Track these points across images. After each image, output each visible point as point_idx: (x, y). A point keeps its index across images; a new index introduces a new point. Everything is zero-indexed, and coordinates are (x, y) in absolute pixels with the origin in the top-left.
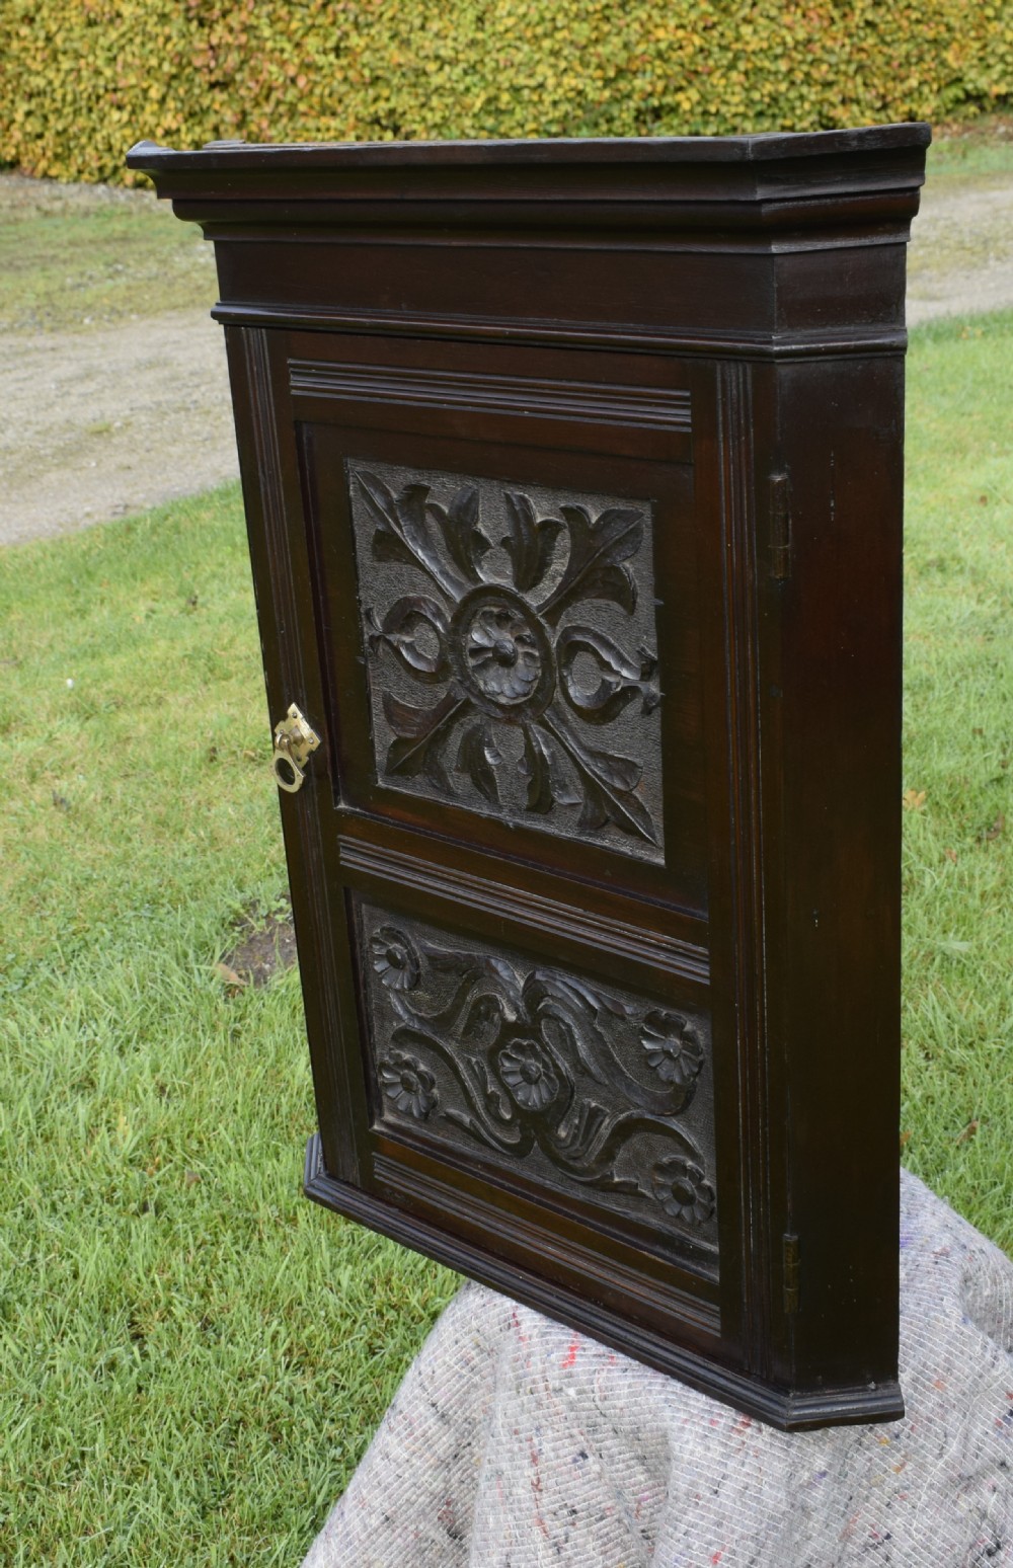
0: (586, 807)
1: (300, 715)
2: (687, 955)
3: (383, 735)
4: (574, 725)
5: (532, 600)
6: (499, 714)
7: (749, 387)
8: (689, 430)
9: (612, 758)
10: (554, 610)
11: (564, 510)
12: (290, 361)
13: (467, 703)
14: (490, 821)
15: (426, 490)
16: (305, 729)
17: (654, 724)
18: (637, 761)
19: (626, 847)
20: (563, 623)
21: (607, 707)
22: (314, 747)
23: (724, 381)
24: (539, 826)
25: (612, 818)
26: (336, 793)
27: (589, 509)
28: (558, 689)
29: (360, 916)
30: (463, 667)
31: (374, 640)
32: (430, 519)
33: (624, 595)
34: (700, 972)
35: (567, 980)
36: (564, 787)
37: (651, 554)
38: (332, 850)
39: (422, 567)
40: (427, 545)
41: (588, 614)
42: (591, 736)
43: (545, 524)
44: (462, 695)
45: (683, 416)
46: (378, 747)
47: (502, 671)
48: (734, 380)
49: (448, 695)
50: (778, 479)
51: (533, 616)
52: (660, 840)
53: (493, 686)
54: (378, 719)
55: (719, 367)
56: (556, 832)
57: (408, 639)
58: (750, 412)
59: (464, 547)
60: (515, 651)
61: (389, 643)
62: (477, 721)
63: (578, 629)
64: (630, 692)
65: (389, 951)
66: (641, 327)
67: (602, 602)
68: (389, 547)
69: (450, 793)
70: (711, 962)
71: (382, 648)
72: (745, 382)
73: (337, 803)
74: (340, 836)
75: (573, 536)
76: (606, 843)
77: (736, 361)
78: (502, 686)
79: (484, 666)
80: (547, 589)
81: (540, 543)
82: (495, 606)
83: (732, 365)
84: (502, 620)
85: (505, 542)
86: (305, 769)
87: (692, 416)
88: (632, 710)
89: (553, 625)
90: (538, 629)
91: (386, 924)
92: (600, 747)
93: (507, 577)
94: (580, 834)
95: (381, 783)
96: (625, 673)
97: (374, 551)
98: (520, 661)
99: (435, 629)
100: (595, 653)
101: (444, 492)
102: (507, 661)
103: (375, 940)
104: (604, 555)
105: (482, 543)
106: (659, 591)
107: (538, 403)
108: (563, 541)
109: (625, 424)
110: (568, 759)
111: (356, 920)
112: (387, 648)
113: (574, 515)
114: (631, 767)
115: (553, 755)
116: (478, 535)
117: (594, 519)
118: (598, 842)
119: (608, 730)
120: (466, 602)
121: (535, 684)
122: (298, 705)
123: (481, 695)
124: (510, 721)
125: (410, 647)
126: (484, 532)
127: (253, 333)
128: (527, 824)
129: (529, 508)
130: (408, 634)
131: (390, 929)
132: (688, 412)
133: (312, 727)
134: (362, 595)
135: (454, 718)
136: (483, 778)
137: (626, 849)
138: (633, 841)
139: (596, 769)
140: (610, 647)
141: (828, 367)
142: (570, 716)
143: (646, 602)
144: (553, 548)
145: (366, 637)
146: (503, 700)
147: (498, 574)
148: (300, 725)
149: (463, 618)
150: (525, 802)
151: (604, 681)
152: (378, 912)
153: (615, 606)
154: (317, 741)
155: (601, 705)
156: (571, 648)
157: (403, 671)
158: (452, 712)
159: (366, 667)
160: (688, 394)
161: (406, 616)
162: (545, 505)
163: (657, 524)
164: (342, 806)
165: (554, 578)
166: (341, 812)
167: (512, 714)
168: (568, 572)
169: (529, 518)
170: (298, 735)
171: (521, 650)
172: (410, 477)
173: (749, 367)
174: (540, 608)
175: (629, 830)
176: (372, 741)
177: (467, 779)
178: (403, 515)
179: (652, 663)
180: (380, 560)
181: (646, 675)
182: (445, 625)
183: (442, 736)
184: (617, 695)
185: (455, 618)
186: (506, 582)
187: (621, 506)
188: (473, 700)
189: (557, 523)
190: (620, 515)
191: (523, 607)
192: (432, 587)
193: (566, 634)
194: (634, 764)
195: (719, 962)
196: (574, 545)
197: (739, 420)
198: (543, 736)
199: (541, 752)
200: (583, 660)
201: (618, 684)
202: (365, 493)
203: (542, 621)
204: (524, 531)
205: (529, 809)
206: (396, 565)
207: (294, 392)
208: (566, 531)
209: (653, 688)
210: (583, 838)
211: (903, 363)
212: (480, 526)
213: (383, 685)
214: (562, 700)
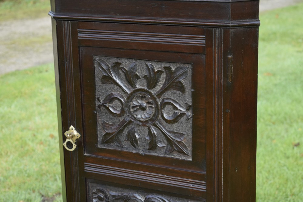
0: (167, 147)
1: (74, 129)
2: (199, 184)
3: (101, 133)
4: (164, 125)
5: (153, 92)
6: (141, 124)
7: (222, 34)
8: (205, 45)
9: (176, 133)
10: (159, 95)
11: (164, 67)
12: (78, 30)
13: (131, 122)
14: (136, 154)
15: (120, 64)
16: (75, 133)
17: (190, 123)
18: (184, 133)
19: (179, 157)
20: (162, 97)
21: (176, 119)
22: (78, 138)
23: (215, 33)
24: (152, 153)
25: (176, 149)
26: (84, 151)
27: (172, 67)
28: (160, 115)
29: (89, 186)
30: (130, 111)
31: (99, 106)
32: (120, 72)
33: (182, 89)
34: (203, 188)
35: (159, 196)
36: (161, 142)
37: (190, 78)
38: (82, 167)
39: (117, 84)
40: (120, 78)
41: (171, 95)
42: (170, 127)
43: (158, 71)
44: (128, 119)
45: (203, 42)
46: (99, 136)
47: (142, 112)
48: (218, 33)
49: (124, 120)
50: (230, 57)
51: (153, 96)
52: (190, 154)
53: (139, 116)
54: (99, 128)
55: (214, 29)
56: (157, 155)
57: (111, 105)
58: (222, 41)
59: (131, 78)
60: (146, 106)
61: (105, 106)
62: (133, 126)
63: (167, 99)
64: (183, 114)
65: (98, 196)
66: (192, 20)
67: (175, 91)
68: (107, 79)
69: (123, 148)
70: (206, 185)
71: (102, 108)
72: (221, 33)
73: (84, 154)
74: (85, 163)
75: (167, 74)
76: (173, 157)
77: (218, 28)
78: (140, 116)
79: (136, 111)
80: (158, 88)
81: (157, 76)
82: (141, 94)
83: (218, 29)
84: (143, 98)
85: (145, 77)
86: (75, 143)
87: (206, 42)
88: (182, 119)
89: (159, 98)
90: (155, 99)
91: (98, 188)
92: (173, 130)
93: (145, 86)
94: (165, 155)
95: (99, 147)
96: (181, 109)
97: (102, 81)
98: (147, 109)
99: (121, 101)
100: (172, 105)
101: (127, 64)
102: (144, 109)
103: (94, 193)
104: (177, 79)
105: (137, 77)
106: (193, 87)
107: (159, 39)
108: (164, 76)
109: (186, 44)
110: (162, 134)
111: (87, 188)
112: (104, 108)
113: (168, 69)
114: (182, 135)
115: (157, 133)
116: (137, 75)
117: (173, 69)
118: (171, 156)
119: (175, 125)
120: (131, 94)
121: (152, 115)
122: (73, 126)
123: (135, 119)
124: (144, 125)
125: (112, 107)
126: (138, 74)
127: (66, 22)
128: (148, 153)
129: (153, 67)
130: (111, 104)
131: (99, 189)
132: (204, 41)
133: (78, 132)
134: (96, 93)
135: (126, 126)
136: (133, 141)
137: (179, 158)
138: (182, 155)
139: (171, 136)
140: (177, 103)
141: (242, 29)
142: (163, 122)
143: (189, 91)
144: (160, 78)
145: (97, 105)
146: (142, 120)
147: (141, 85)
148: (73, 131)
149: (130, 98)
150: (148, 148)
151: (174, 112)
152: (95, 185)
153: (179, 92)
154: (80, 136)
155: (173, 118)
156: (164, 104)
157: (109, 114)
158: (124, 125)
159: (96, 113)
160: (204, 36)
161: (111, 99)
162: (158, 66)
163: (193, 70)
164: (85, 154)
165: (160, 86)
166: (86, 156)
167: (145, 123)
168: (165, 84)
169: (153, 70)
170: (73, 134)
171: (148, 106)
172: (116, 60)
173: (222, 30)
174: (155, 94)
175: (181, 152)
176: (97, 135)
177: (129, 143)
178: (112, 71)
179: (190, 106)
180: (103, 84)
181: (188, 110)
182: (124, 100)
183: (121, 132)
184: (179, 116)
185: (128, 98)
186: (145, 88)
187: (182, 65)
188: (133, 120)
189: (162, 71)
190: (181, 68)
191: (150, 94)
192: (120, 90)
193: (163, 100)
194: (183, 134)
195: (209, 185)
196: (167, 77)
197: (219, 43)
198: (154, 128)
199: (154, 133)
200: (168, 107)
201: (179, 113)
202: (100, 65)
203: (156, 97)
204: (152, 73)
205: (149, 149)
206: (108, 85)
207: (79, 38)
208: (165, 73)
209: (190, 113)
210: (166, 156)
211: (258, 28)
212: (137, 73)
213: (102, 118)
214: (161, 118)
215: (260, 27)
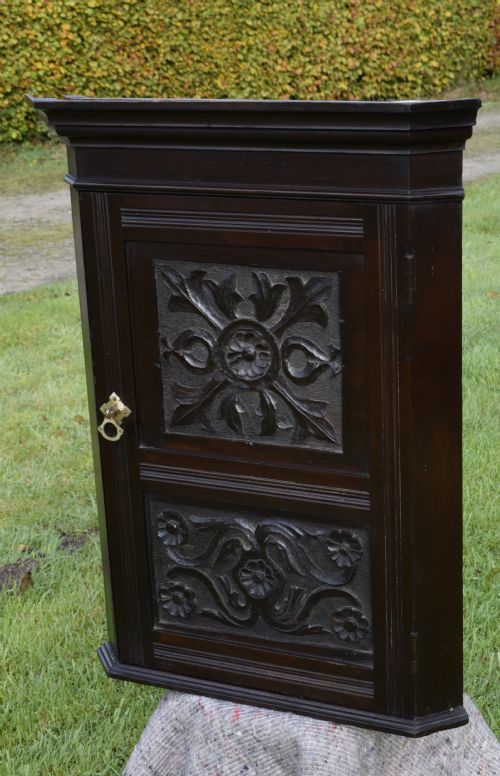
0: (296, 429)
1: (118, 398)
2: (357, 497)
3: (170, 406)
4: (291, 387)
5: (266, 325)
6: (245, 386)
7: (394, 215)
8: (362, 236)
9: (313, 402)
10: (280, 330)
11: (288, 279)
12: (122, 209)
13: (226, 383)
14: (237, 443)
15: (204, 273)
16: (121, 406)
17: (338, 383)
18: (327, 402)
19: (320, 447)
20: (285, 336)
21: (312, 375)
22: (127, 415)
23: (381, 213)
24: (268, 442)
25: (313, 432)
26: (139, 440)
27: (302, 278)
28: (281, 370)
29: (149, 508)
30: (224, 363)
31: (166, 355)
32: (205, 288)
33: (321, 318)
34: (364, 504)
35: (282, 522)
36: (283, 420)
37: (337, 298)
38: (135, 471)
39: (199, 312)
40: (204, 301)
41: (301, 330)
42: (300, 391)
43: (276, 287)
44: (221, 378)
45: (359, 230)
46: (166, 412)
47: (246, 364)
48: (387, 212)
49: (213, 379)
50: (410, 257)
51: (268, 333)
52: (339, 440)
53: (242, 372)
54: (167, 396)
55: (378, 206)
56: (278, 444)
57: (188, 352)
58: (395, 227)
59: (224, 301)
60: (255, 353)
61: (177, 355)
62: (231, 391)
63: (295, 338)
64: (324, 366)
65: (167, 526)
66: (336, 188)
67: (308, 324)
68: (181, 304)
69: (213, 432)
70: (370, 498)
71: (172, 357)
72: (392, 213)
73: (139, 445)
74: (141, 464)
75: (292, 292)
76: (308, 447)
77: (388, 203)
78: (244, 371)
79: (236, 362)
80: (276, 319)
81: (274, 296)
82: (244, 330)
83: (386, 205)
84: (248, 337)
85: (252, 297)
86: (121, 426)
87: (364, 230)
88: (323, 377)
89: (279, 337)
90: (270, 339)
91: (167, 510)
92: (305, 397)
93: (252, 315)
94: (292, 443)
95: (167, 431)
96: (322, 357)
97: (169, 307)
98: (258, 358)
99: (207, 344)
100: (304, 349)
101: (217, 274)
102: (250, 358)
103: (160, 520)
104: (311, 300)
105: (238, 298)
106: (342, 315)
107: (276, 226)
108: (287, 295)
109: (328, 235)
110: (286, 405)
111: (147, 510)
112: (175, 358)
113: (294, 282)
114: (323, 405)
115: (277, 404)
116: (236, 295)
117: (305, 283)
118: (303, 447)
119: (310, 388)
120: (227, 330)
121: (267, 370)
122: (116, 393)
123: (235, 377)
124: (252, 389)
125: (190, 356)
126: (239, 293)
127: (99, 195)
128: (261, 442)
129: (267, 279)
130: (188, 349)
131: (168, 513)
132: (361, 228)
133: (125, 404)
134: (160, 330)
135: (217, 391)
136: (233, 420)
138: (324, 443)
139: (303, 408)
140: (312, 345)
141: (430, 205)
142: (288, 382)
143: (334, 322)
144: (280, 298)
145: (161, 353)
146: (247, 379)
147: (245, 314)
148: (117, 403)
149: (224, 337)
150: (259, 431)
151: (308, 363)
152: (161, 504)
153: (316, 325)
154: (129, 411)
155: (307, 375)
156: (289, 349)
157: (185, 370)
158: (215, 389)
159: (161, 369)
160: (362, 220)
161: (188, 340)
162: (276, 277)
163: (342, 283)
164: (141, 447)
165: (280, 314)
166: (142, 450)
167: (253, 385)
168: (289, 310)
169: (267, 284)
170: (117, 409)
171: (258, 352)
172: (195, 267)
173: (395, 207)
174: (271, 330)
175: (322, 437)
176: (163, 410)
177: (224, 423)
178: (189, 287)
179: (337, 351)
180: (173, 311)
181: (333, 358)
182: (213, 342)
183: (208, 402)
184: (317, 370)
185: (220, 339)
186: (251, 318)
187: (321, 275)
188: (230, 380)
189: (284, 286)
190: (320, 280)
191: (263, 330)
192: (206, 323)
193: (286, 341)
194: (325, 404)
195: (375, 497)
196: (292, 296)
197: (389, 231)
198: (272, 394)
199: (271, 403)
200: (296, 354)
201: (317, 364)
202: (164, 276)
203: (273, 335)
204: (264, 291)
205: (261, 434)
206: (183, 313)
207: (124, 225)
208: (289, 290)
209: (336, 365)
210: (294, 446)
211: (462, 204)
212: (236, 290)
213: (171, 378)
214: (284, 375)
215: (464, 202)
